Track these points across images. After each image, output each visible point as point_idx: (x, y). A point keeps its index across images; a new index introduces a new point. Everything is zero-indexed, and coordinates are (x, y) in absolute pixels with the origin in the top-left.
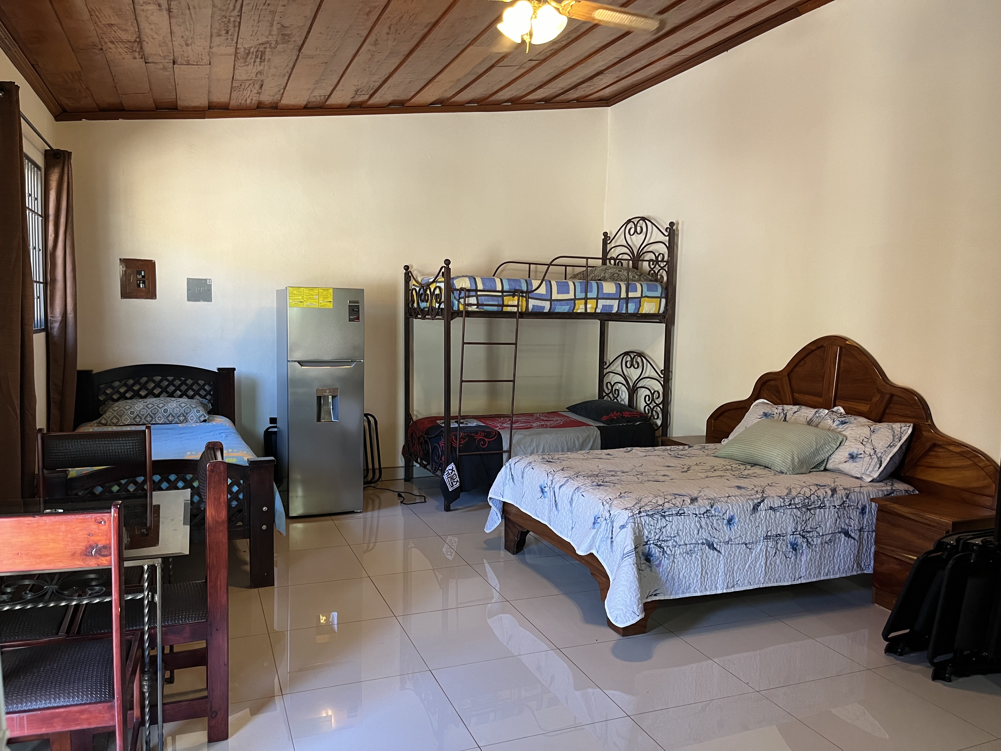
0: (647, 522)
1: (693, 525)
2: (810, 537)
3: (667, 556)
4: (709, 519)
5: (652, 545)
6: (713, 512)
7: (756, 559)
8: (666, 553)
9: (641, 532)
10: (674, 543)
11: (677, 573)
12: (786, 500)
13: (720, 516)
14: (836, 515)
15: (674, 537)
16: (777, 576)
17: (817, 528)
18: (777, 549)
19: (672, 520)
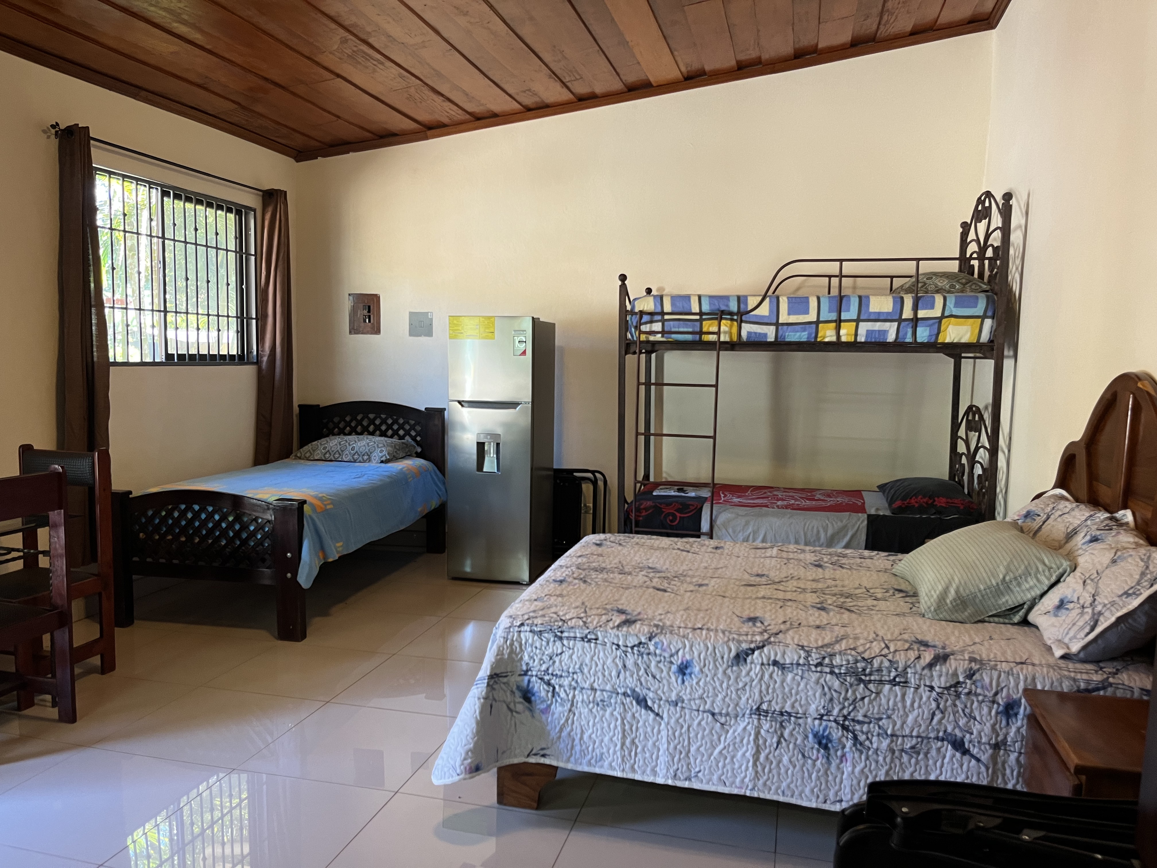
0: (530, 641)
1: (609, 661)
2: (862, 732)
3: (559, 700)
4: (642, 658)
5: (534, 678)
6: (652, 648)
7: (736, 745)
8: (559, 696)
9: (517, 655)
10: (573, 683)
11: (579, 731)
12: (813, 655)
13: (665, 657)
14: (934, 705)
15: (573, 673)
16: (784, 785)
17: (881, 719)
18: (782, 735)
19: (574, 646)
